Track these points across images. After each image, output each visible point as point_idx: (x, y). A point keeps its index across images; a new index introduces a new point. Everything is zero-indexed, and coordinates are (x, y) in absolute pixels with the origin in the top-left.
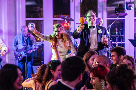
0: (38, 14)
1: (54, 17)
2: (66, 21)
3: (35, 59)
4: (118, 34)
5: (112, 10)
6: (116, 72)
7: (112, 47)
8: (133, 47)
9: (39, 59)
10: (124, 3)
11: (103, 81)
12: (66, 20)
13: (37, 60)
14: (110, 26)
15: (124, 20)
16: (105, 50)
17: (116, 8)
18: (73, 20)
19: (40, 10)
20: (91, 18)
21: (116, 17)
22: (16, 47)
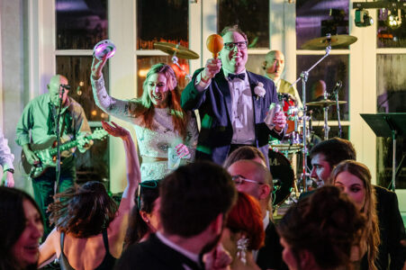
0: (92, 36)
1: (139, 47)
2: (175, 59)
3: (83, 173)
4: (329, 98)
5: (313, 26)
6: (308, 210)
7: (312, 137)
8: (374, 135)
9: (95, 173)
10: (348, 5)
11: (244, 237)
12: (175, 57)
13: (89, 175)
14: (307, 73)
15: (347, 56)
16: (291, 145)
17: (323, 22)
18: (195, 57)
19: (99, 25)
20: (235, 49)
21: (324, 48)
22: (28, 138)
